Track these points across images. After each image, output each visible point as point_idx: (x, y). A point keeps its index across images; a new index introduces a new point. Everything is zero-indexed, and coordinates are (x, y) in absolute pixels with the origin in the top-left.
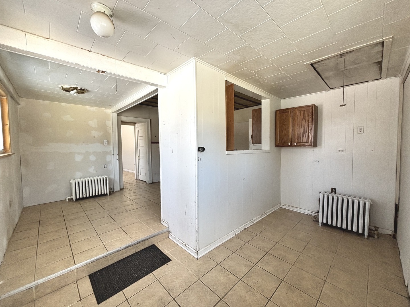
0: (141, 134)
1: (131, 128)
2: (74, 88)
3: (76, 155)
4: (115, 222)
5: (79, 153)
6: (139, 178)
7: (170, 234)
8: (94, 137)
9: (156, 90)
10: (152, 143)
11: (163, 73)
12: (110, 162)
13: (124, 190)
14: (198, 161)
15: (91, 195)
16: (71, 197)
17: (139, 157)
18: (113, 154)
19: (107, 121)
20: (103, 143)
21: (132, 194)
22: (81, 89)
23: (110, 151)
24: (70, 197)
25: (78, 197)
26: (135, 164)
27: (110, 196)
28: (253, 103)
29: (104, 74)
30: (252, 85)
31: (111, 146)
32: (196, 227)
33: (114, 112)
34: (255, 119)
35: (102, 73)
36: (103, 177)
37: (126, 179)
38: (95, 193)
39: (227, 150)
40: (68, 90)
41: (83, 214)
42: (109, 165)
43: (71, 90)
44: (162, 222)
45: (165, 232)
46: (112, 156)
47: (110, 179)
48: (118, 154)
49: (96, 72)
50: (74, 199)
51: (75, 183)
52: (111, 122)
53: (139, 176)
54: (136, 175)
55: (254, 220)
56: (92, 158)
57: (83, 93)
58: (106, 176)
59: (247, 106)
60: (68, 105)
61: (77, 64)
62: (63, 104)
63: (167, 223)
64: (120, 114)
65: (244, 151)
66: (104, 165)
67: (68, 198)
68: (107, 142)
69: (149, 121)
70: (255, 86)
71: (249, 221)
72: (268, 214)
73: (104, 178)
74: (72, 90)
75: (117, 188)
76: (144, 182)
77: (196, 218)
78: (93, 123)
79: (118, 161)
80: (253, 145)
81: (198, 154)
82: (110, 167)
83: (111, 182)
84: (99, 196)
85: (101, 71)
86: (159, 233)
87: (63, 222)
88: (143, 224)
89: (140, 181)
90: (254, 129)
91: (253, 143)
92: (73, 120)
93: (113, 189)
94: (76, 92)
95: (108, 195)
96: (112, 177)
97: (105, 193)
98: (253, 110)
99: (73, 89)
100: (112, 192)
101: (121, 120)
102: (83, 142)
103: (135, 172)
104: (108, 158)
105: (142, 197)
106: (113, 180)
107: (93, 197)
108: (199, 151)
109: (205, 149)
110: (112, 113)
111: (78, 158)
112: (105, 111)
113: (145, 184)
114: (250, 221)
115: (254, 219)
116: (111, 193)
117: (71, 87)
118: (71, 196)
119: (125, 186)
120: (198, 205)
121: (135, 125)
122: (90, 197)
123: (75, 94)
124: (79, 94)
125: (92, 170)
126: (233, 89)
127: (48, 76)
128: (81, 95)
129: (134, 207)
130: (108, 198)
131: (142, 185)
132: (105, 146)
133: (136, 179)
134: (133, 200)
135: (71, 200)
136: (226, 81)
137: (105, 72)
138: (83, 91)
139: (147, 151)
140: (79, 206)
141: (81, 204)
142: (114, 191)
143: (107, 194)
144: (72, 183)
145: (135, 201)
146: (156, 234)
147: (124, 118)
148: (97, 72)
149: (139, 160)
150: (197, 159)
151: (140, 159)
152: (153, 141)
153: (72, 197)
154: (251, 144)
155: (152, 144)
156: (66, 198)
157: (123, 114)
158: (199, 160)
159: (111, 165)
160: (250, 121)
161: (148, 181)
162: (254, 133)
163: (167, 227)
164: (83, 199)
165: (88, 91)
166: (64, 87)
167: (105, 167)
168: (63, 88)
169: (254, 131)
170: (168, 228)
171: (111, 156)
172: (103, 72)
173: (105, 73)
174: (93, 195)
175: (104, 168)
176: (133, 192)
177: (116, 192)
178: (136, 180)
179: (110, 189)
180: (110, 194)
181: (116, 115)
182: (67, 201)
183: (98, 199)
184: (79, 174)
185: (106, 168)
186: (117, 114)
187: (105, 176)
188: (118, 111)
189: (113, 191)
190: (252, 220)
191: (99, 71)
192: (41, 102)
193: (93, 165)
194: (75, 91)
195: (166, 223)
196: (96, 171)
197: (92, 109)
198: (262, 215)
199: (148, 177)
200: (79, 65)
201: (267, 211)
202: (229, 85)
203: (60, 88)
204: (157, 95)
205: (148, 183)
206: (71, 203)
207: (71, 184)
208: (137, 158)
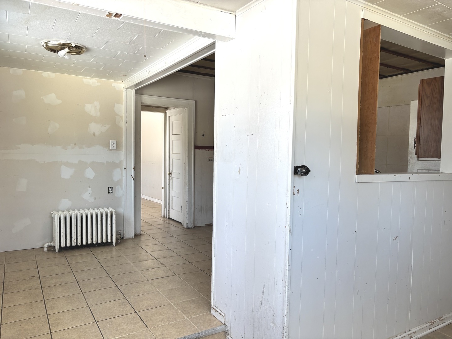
0: (176, 129)
1: (159, 116)
2: (64, 44)
3: (63, 167)
4: (124, 300)
5: (67, 164)
6: (169, 216)
7: (228, 337)
8: (94, 134)
9: (213, 45)
10: (196, 147)
11: (228, 10)
12: (119, 182)
13: (142, 238)
14: (294, 194)
15: (84, 243)
16: (51, 244)
17: (170, 174)
18: (124, 167)
19: (116, 105)
20: (107, 146)
21: (157, 247)
22: (76, 47)
23: (121, 162)
24: (49, 244)
25: (63, 245)
26: (163, 188)
27: (118, 247)
28: (421, 63)
29: (119, 19)
30: (425, 25)
31: (123, 153)
32: (283, 334)
33: (130, 88)
34: (427, 102)
35: (115, 18)
36: (106, 210)
37: (145, 214)
38: (92, 239)
39: (359, 172)
40: (54, 50)
41: (71, 278)
42: (117, 187)
43: (59, 48)
44: (213, 311)
45: (218, 332)
46: (124, 171)
47: (118, 215)
48: (134, 168)
49: (105, 16)
50: (57, 247)
51: (60, 219)
52: (123, 107)
53: (169, 210)
54: (164, 208)
55: (415, 333)
56: (90, 173)
57: (79, 53)
58: (111, 209)
59: (407, 71)
60: (52, 75)
61: (75, 4)
62: (45, 74)
63: (224, 315)
64: (140, 90)
65: (399, 175)
66: (109, 188)
67: (47, 244)
68: (115, 145)
69: (193, 103)
70: (429, 26)
71: (401, 334)
72: (447, 323)
73: (109, 212)
74: (62, 49)
75: (130, 233)
76: (179, 224)
77: (283, 314)
78: (92, 109)
79: (133, 181)
80: (418, 160)
81: (293, 181)
82: (119, 192)
83: (121, 219)
84: (98, 245)
85: (114, 15)
86: (206, 332)
87: (38, 289)
88: (176, 310)
89: (171, 222)
90: (422, 124)
91: (418, 157)
92: (59, 102)
93: (122, 234)
94: (68, 52)
95: (114, 244)
96: (121, 210)
97: (109, 241)
98: (422, 81)
99: (63, 46)
100: (121, 240)
101: (141, 103)
102: (75, 144)
103: (162, 202)
104: (117, 175)
105: (174, 254)
106: (123, 217)
107: (88, 246)
108: (297, 174)
109: (310, 171)
110: (126, 89)
111: (66, 173)
112: (114, 85)
113: (181, 227)
114: (404, 335)
115: (413, 330)
116: (119, 241)
117: (59, 44)
118: (51, 242)
119: (144, 229)
120: (290, 286)
121: (167, 111)
122: (82, 246)
123: (67, 57)
124: (72, 54)
125: (87, 196)
126: (378, 37)
127: (27, 27)
128: (76, 58)
129: (160, 273)
130: (114, 251)
131: (173, 229)
132: (112, 151)
133: (164, 217)
134: (159, 260)
135: (52, 249)
136: (364, 20)
137: (121, 15)
138: (79, 50)
139: (187, 163)
140: (63, 260)
141: (68, 259)
142: (125, 238)
143: (112, 242)
144: (54, 218)
145: (162, 261)
146: (201, 333)
147: (148, 99)
148: (107, 16)
149: (171, 181)
150: (291, 190)
151: (172, 179)
152: (199, 144)
153: (53, 244)
154: (413, 160)
155: (198, 150)
156: (44, 245)
157: (145, 91)
158: (296, 192)
159: (122, 189)
160: (414, 105)
161: (186, 223)
162: (422, 132)
163: (223, 322)
164: (72, 248)
165: (88, 49)
166: (49, 44)
167: (111, 191)
168: (47, 45)
169: (422, 129)
170: (225, 326)
171: (121, 170)
172: (117, 15)
173: (121, 17)
174: (89, 243)
175: (109, 193)
176: (157, 243)
177: (127, 239)
178: (162, 219)
179: (118, 233)
180: (117, 243)
181: (133, 92)
182: (46, 249)
183: (96, 251)
184: (65, 203)
185: (112, 193)
186: (136, 91)
187: (109, 208)
188: (137, 85)
189: (123, 238)
190: (409, 333)
191: (110, 15)
192: (12, 70)
193: (90, 187)
194: (67, 50)
195: (221, 314)
196: (95, 199)
197: (92, 81)
198: (434, 323)
199: (187, 216)
200: (77, 5)
201: (447, 316)
202: (368, 27)
203: (43, 45)
204: (213, 55)
205: (185, 226)
206: (51, 254)
207: (52, 219)
208: (168, 175)
